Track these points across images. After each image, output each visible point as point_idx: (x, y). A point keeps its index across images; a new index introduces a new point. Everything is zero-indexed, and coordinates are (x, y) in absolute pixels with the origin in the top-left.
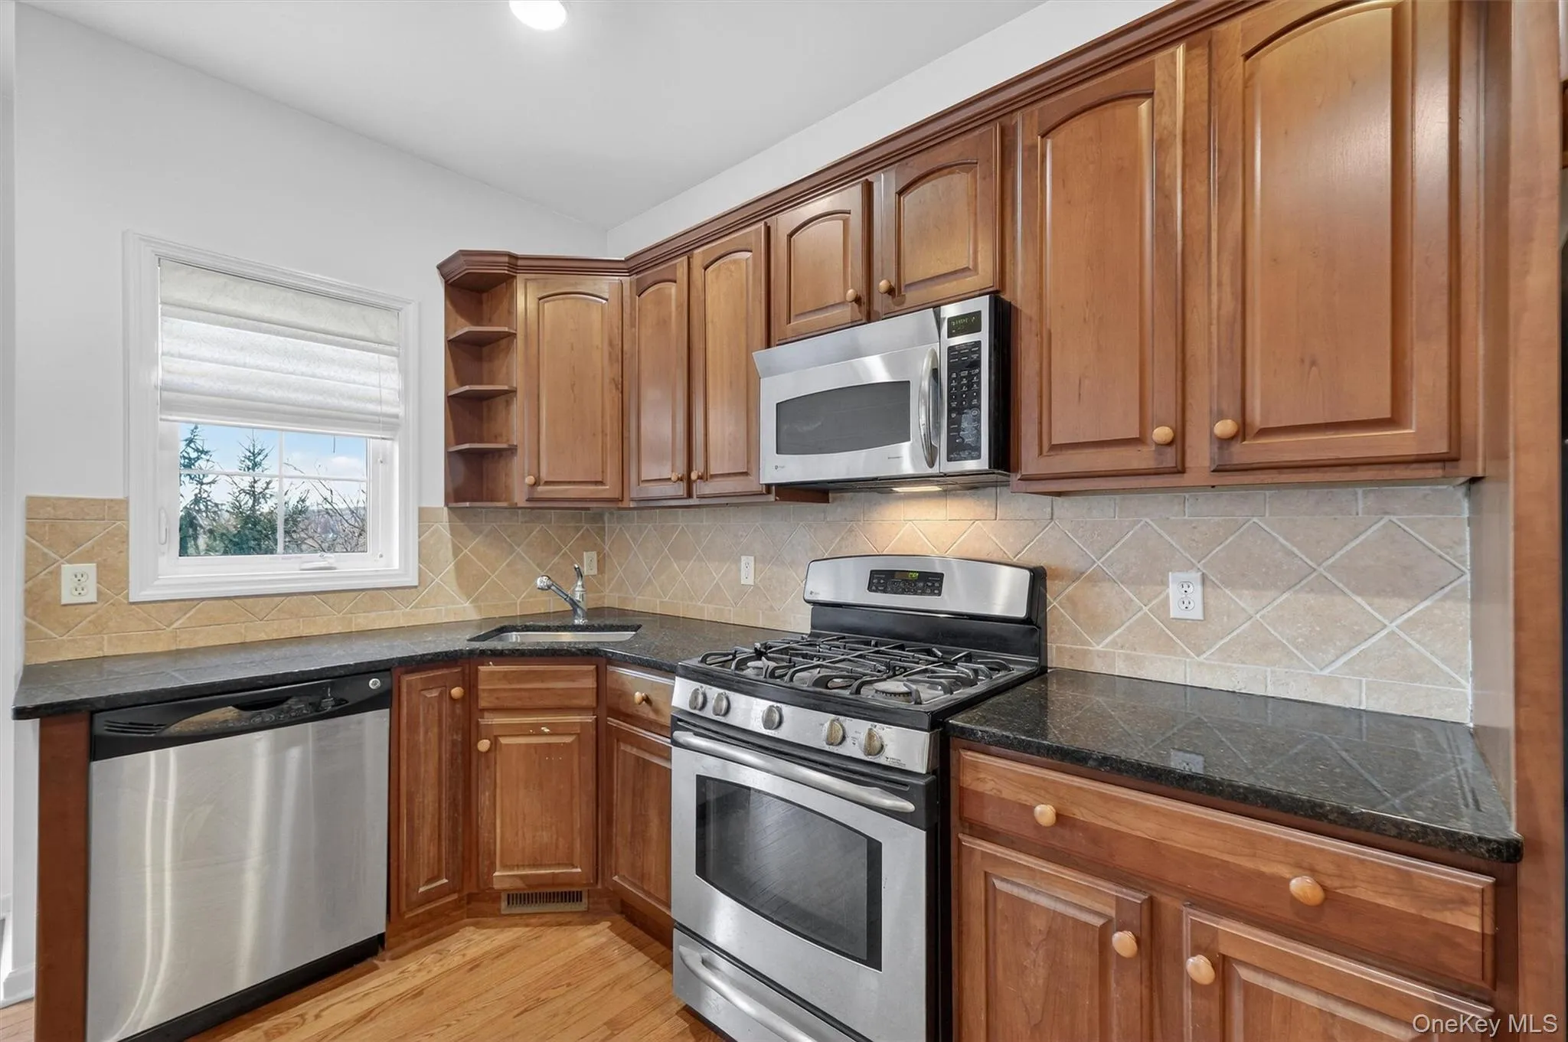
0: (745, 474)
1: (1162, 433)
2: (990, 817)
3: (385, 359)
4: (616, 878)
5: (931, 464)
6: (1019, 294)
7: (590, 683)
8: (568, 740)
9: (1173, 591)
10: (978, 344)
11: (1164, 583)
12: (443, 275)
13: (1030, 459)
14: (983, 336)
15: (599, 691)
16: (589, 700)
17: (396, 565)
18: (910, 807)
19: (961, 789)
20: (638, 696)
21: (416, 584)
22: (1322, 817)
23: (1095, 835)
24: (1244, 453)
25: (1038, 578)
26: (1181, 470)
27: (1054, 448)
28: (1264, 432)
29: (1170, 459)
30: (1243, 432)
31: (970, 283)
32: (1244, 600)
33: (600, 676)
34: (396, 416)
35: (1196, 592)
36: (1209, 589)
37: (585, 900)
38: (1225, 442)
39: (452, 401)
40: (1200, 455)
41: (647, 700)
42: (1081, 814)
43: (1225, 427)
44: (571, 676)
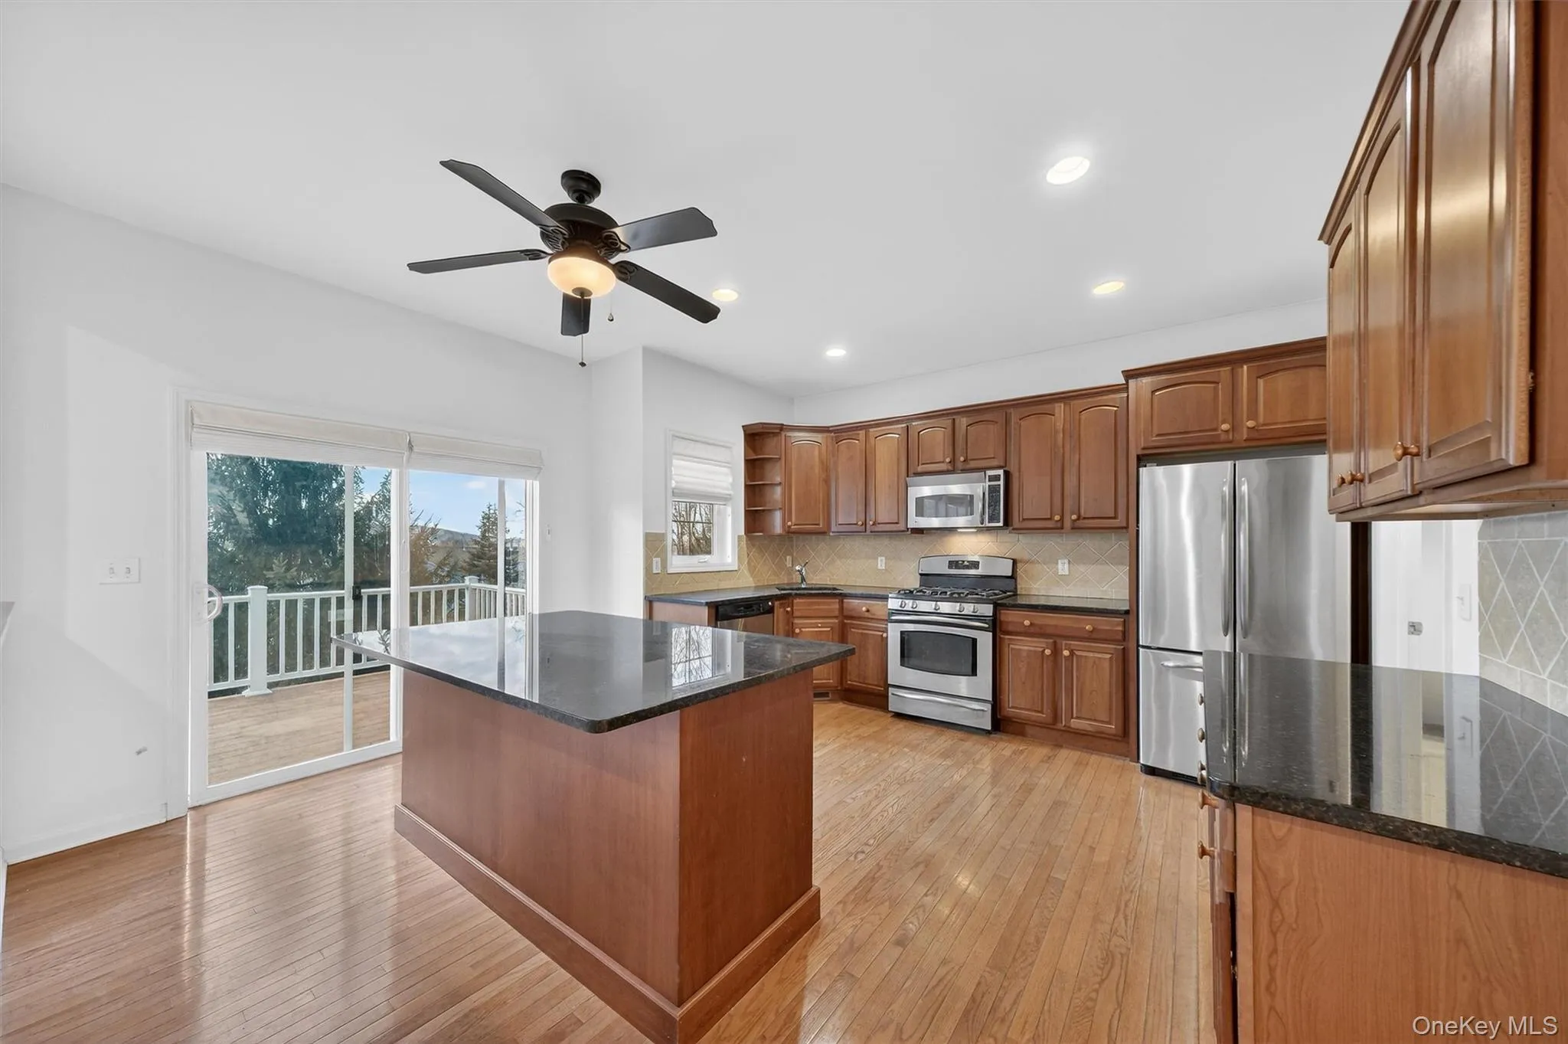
0: (897, 523)
1: (1057, 518)
2: (1011, 628)
3: (725, 470)
4: (849, 682)
5: (982, 524)
6: (1013, 468)
7: (837, 606)
8: (829, 629)
9: (1060, 566)
10: (999, 485)
11: (1057, 563)
12: (744, 431)
13: (1016, 523)
14: (1001, 483)
15: (842, 608)
16: (836, 613)
17: (729, 560)
18: (987, 626)
19: (1000, 621)
20: (864, 609)
21: (736, 568)
22: (1093, 612)
23: (1041, 627)
24: (1081, 523)
25: (1015, 562)
26: (1062, 528)
27: (1024, 520)
28: (1085, 518)
29: (1059, 525)
30: (1079, 518)
31: (995, 463)
32: (1082, 568)
33: (841, 603)
34: (730, 495)
35: (1066, 566)
36: (1071, 565)
37: (830, 695)
38: (1075, 521)
39: (746, 486)
40: (1068, 524)
41: (868, 611)
42: (1036, 622)
43: (1074, 517)
44: (828, 604)
